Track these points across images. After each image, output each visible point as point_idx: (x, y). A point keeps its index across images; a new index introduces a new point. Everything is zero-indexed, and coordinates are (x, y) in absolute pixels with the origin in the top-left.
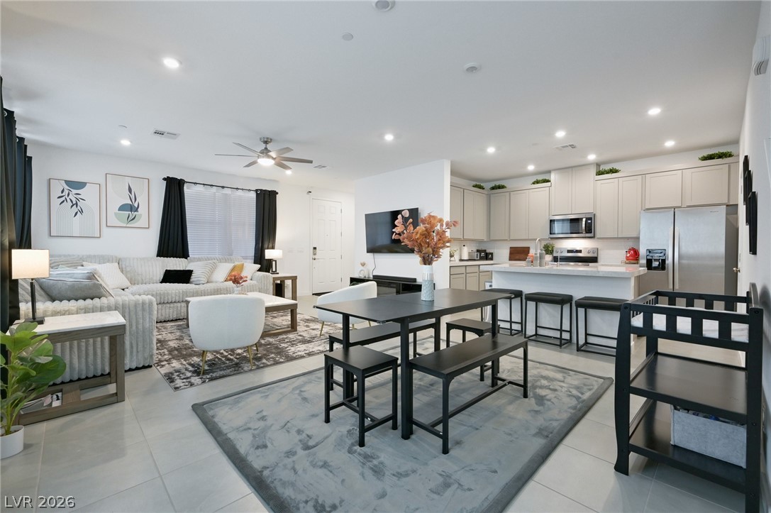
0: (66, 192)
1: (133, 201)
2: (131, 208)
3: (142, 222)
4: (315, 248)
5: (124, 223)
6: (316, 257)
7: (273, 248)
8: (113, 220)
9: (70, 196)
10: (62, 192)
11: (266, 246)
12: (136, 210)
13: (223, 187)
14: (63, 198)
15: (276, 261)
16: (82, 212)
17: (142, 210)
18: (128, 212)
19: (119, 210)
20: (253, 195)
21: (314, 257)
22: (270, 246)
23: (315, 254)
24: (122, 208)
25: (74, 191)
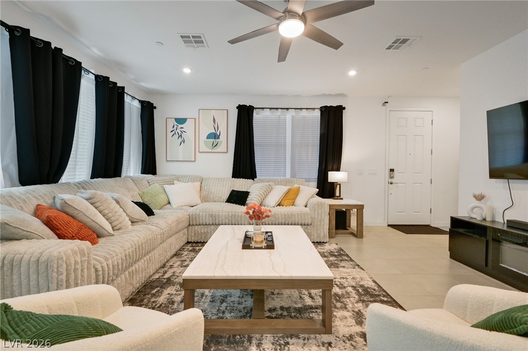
0: (175, 126)
1: (216, 130)
2: (214, 136)
3: (222, 147)
4: (392, 170)
5: (210, 149)
6: (393, 180)
7: (338, 170)
8: (203, 148)
9: (178, 130)
10: (173, 127)
11: (330, 167)
12: (218, 138)
13: (287, 109)
14: (174, 132)
15: (340, 185)
16: (184, 141)
17: (223, 138)
18: (213, 140)
19: (207, 139)
20: (318, 113)
21: (390, 180)
22: (335, 167)
23: (392, 178)
24: (209, 137)
25: (180, 126)
